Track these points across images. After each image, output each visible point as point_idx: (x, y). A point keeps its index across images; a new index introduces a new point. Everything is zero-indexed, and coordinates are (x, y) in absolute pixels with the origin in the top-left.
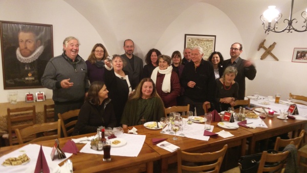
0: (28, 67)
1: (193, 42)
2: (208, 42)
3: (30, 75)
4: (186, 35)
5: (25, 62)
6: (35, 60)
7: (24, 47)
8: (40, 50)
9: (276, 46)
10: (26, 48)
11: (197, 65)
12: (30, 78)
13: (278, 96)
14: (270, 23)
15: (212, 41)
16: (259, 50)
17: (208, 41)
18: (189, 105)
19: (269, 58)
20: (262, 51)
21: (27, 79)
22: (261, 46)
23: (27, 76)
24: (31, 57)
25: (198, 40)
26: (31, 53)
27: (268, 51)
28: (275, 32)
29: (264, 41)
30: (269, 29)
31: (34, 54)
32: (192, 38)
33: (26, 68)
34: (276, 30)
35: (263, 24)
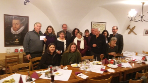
0: (16, 36)
1: (95, 25)
2: (102, 26)
3: (17, 40)
4: (92, 22)
6: (20, 33)
7: (15, 27)
8: (22, 28)
9: (135, 28)
10: (16, 27)
11: (97, 36)
12: (17, 41)
13: (137, 52)
14: (132, 17)
15: (104, 25)
16: (127, 29)
18: (93, 56)
19: (132, 33)
20: (129, 30)
21: (15, 42)
22: (128, 28)
23: (16, 40)
24: (18, 31)
25: (98, 24)
26: (18, 29)
27: (131, 30)
28: (135, 21)
29: (130, 25)
30: (131, 20)
31: (19, 30)
32: (95, 24)
33: (15, 37)
35: (129, 17)
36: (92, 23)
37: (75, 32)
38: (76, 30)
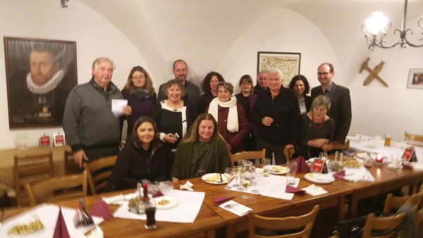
0: (42, 100)
1: (269, 63)
2: (289, 63)
3: (45, 110)
4: (259, 53)
5: (39, 92)
6: (52, 89)
7: (37, 73)
8: (59, 76)
9: (384, 67)
10: (40, 73)
11: (274, 94)
12: (45, 114)
13: (388, 136)
14: (375, 36)
15: (295, 60)
16: (360, 72)
17: (291, 60)
18: (264, 150)
19: (375, 83)
20: (366, 74)
21: (41, 115)
22: (364, 66)
23: (41, 112)
25: (277, 59)
26: (47, 79)
27: (373, 74)
28: (383, 47)
29: (368, 59)
30: (374, 44)
31: (51, 81)
32: (267, 57)
33: (40, 101)
34: (384, 45)
35: (366, 36)
36: (261, 55)
37: (211, 84)
38: (214, 78)
